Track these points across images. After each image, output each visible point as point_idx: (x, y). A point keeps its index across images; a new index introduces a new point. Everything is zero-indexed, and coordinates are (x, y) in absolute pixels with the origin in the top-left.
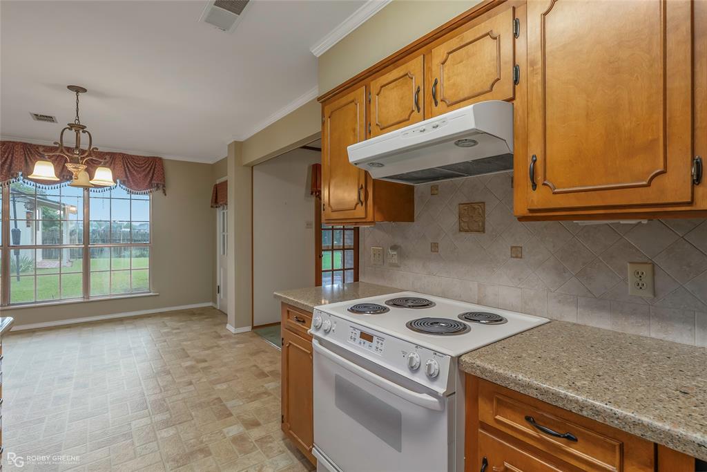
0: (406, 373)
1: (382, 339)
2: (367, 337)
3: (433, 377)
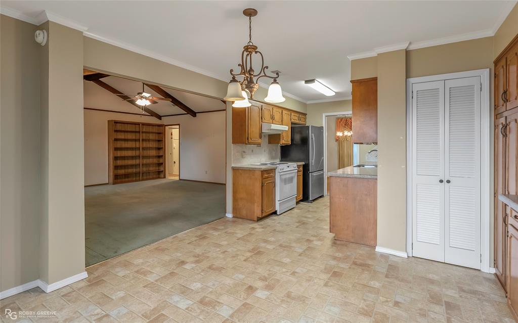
2: (288, 167)
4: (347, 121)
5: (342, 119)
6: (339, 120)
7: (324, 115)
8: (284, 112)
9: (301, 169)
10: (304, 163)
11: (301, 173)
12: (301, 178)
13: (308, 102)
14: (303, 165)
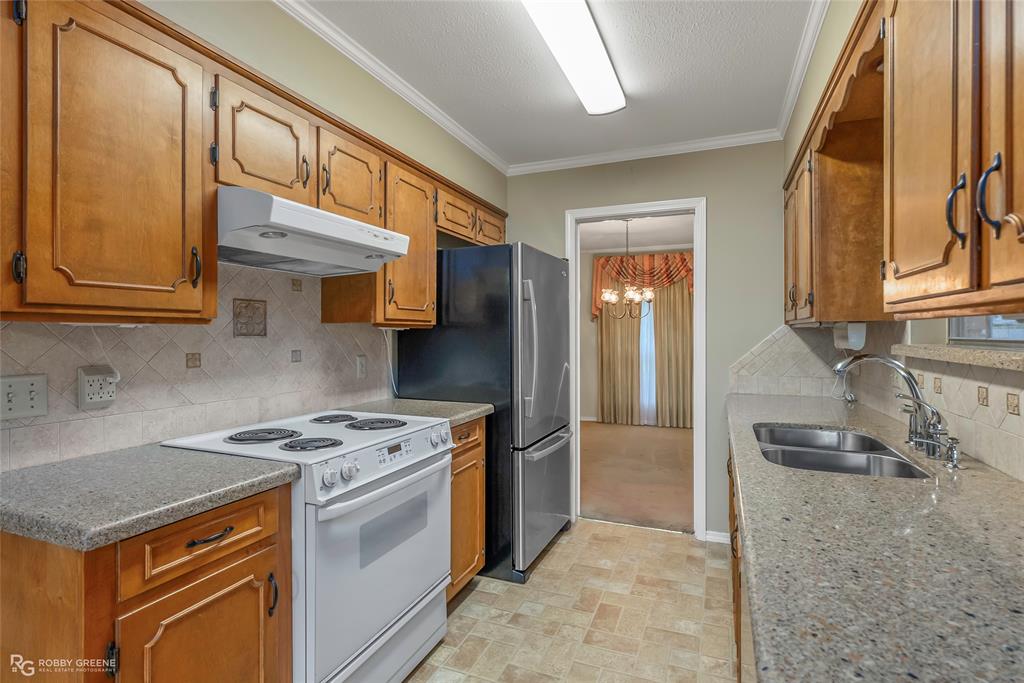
0: (433, 453)
1: (408, 440)
2: (394, 449)
3: (444, 442)
4: (622, 261)
5: (608, 258)
6: (602, 261)
7: (570, 217)
8: (395, 171)
9: (479, 435)
10: (487, 408)
11: (478, 456)
12: (479, 477)
13: (513, 171)
14: (489, 418)
